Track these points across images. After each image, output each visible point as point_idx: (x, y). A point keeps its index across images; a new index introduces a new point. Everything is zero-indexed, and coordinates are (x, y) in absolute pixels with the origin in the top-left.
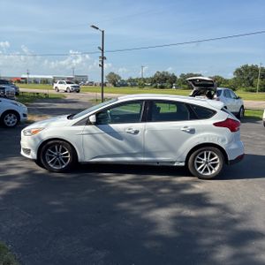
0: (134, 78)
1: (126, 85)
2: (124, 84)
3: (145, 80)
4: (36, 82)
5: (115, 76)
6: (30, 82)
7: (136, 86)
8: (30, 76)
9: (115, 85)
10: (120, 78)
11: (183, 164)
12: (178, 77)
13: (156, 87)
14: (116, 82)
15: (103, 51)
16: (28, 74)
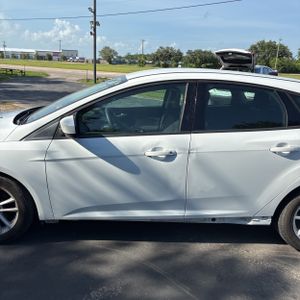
0: (132, 54)
1: (124, 63)
2: (120, 62)
3: (145, 57)
4: (14, 56)
5: (111, 51)
6: (8, 57)
7: (135, 63)
8: (7, 49)
9: (110, 63)
10: (116, 53)
11: (268, 222)
12: (185, 54)
13: (159, 66)
14: (111, 58)
15: (95, 13)
16: (5, 46)
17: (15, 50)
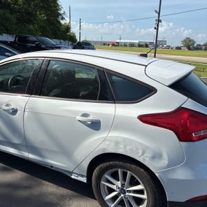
4: (125, 45)
5: (191, 40)
6: (122, 46)
8: (122, 41)
9: (189, 49)
14: (190, 46)
15: (159, 14)
16: (120, 39)
17: (126, 41)
